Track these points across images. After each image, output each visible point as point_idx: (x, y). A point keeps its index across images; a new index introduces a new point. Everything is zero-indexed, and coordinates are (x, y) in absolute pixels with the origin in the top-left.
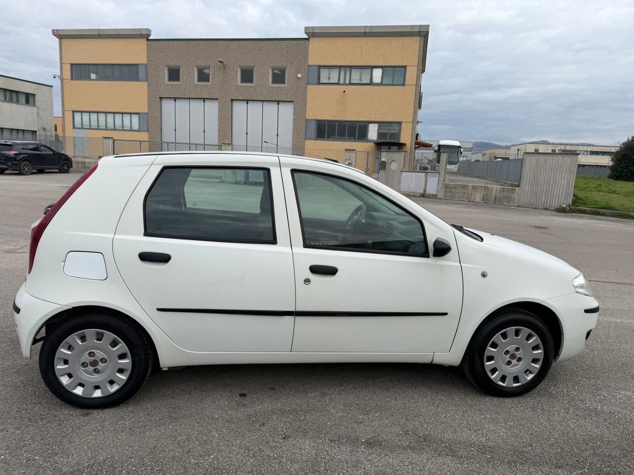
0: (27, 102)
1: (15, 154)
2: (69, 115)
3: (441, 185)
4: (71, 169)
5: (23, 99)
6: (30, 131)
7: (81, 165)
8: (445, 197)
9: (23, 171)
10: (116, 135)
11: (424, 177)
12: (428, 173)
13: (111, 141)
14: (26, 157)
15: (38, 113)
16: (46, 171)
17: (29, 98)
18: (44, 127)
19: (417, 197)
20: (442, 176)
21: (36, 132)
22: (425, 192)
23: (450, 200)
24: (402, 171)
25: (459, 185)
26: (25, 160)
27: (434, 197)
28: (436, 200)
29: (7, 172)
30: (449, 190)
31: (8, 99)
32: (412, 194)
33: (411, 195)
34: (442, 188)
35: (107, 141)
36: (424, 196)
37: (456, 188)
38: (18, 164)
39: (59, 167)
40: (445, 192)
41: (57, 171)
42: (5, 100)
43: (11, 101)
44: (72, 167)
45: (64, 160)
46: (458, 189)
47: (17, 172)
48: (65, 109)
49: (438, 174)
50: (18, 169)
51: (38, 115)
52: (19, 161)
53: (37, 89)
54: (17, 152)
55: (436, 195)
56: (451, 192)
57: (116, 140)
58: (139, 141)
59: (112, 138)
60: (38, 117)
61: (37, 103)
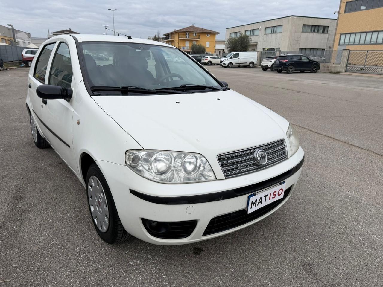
0: (323, 31)
1: (286, 61)
2: (338, 36)
4: (318, 71)
5: (321, 30)
6: (321, 49)
7: (326, 68)
9: (288, 71)
10: (352, 48)
13: (348, 51)
14: (293, 63)
15: (328, 38)
16: (306, 71)
17: (325, 29)
18: (330, 46)
21: (324, 49)
26: (291, 65)
29: (283, 72)
31: (312, 31)
35: (345, 52)
38: (286, 67)
39: (311, 69)
41: (310, 71)
42: (311, 32)
43: (314, 32)
44: (319, 69)
45: (315, 65)
47: (286, 72)
48: (337, 33)
50: (286, 70)
51: (328, 39)
52: (287, 66)
53: (331, 23)
54: (287, 60)
57: (352, 51)
58: (367, 51)
59: (349, 50)
60: (328, 40)
61: (329, 32)
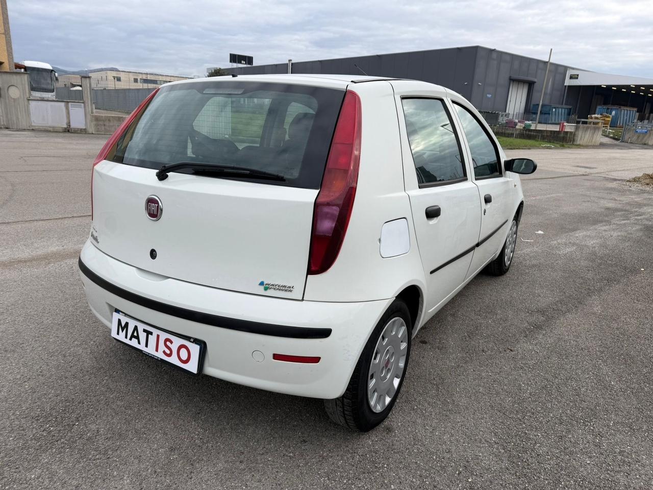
3: (89, 117)
8: (98, 131)
11: (64, 109)
12: (68, 102)
19: (60, 132)
20: (88, 105)
22: (70, 126)
23: (105, 134)
24: (29, 100)
25: (112, 117)
27: (82, 132)
28: (86, 135)
30: (101, 123)
32: (51, 129)
33: (50, 131)
34: (92, 121)
36: (68, 131)
37: (109, 120)
40: (97, 125)
46: (112, 122)
49: (82, 104)
55: (85, 129)
56: (105, 125)
